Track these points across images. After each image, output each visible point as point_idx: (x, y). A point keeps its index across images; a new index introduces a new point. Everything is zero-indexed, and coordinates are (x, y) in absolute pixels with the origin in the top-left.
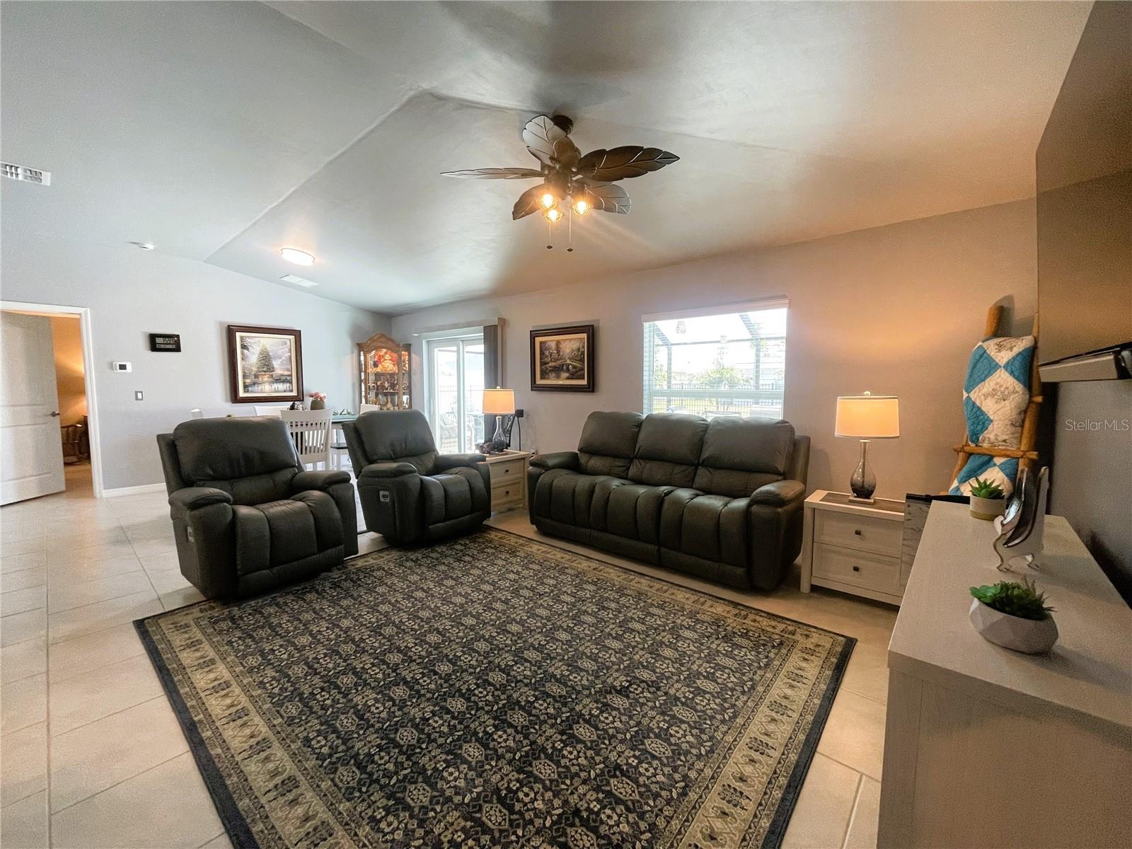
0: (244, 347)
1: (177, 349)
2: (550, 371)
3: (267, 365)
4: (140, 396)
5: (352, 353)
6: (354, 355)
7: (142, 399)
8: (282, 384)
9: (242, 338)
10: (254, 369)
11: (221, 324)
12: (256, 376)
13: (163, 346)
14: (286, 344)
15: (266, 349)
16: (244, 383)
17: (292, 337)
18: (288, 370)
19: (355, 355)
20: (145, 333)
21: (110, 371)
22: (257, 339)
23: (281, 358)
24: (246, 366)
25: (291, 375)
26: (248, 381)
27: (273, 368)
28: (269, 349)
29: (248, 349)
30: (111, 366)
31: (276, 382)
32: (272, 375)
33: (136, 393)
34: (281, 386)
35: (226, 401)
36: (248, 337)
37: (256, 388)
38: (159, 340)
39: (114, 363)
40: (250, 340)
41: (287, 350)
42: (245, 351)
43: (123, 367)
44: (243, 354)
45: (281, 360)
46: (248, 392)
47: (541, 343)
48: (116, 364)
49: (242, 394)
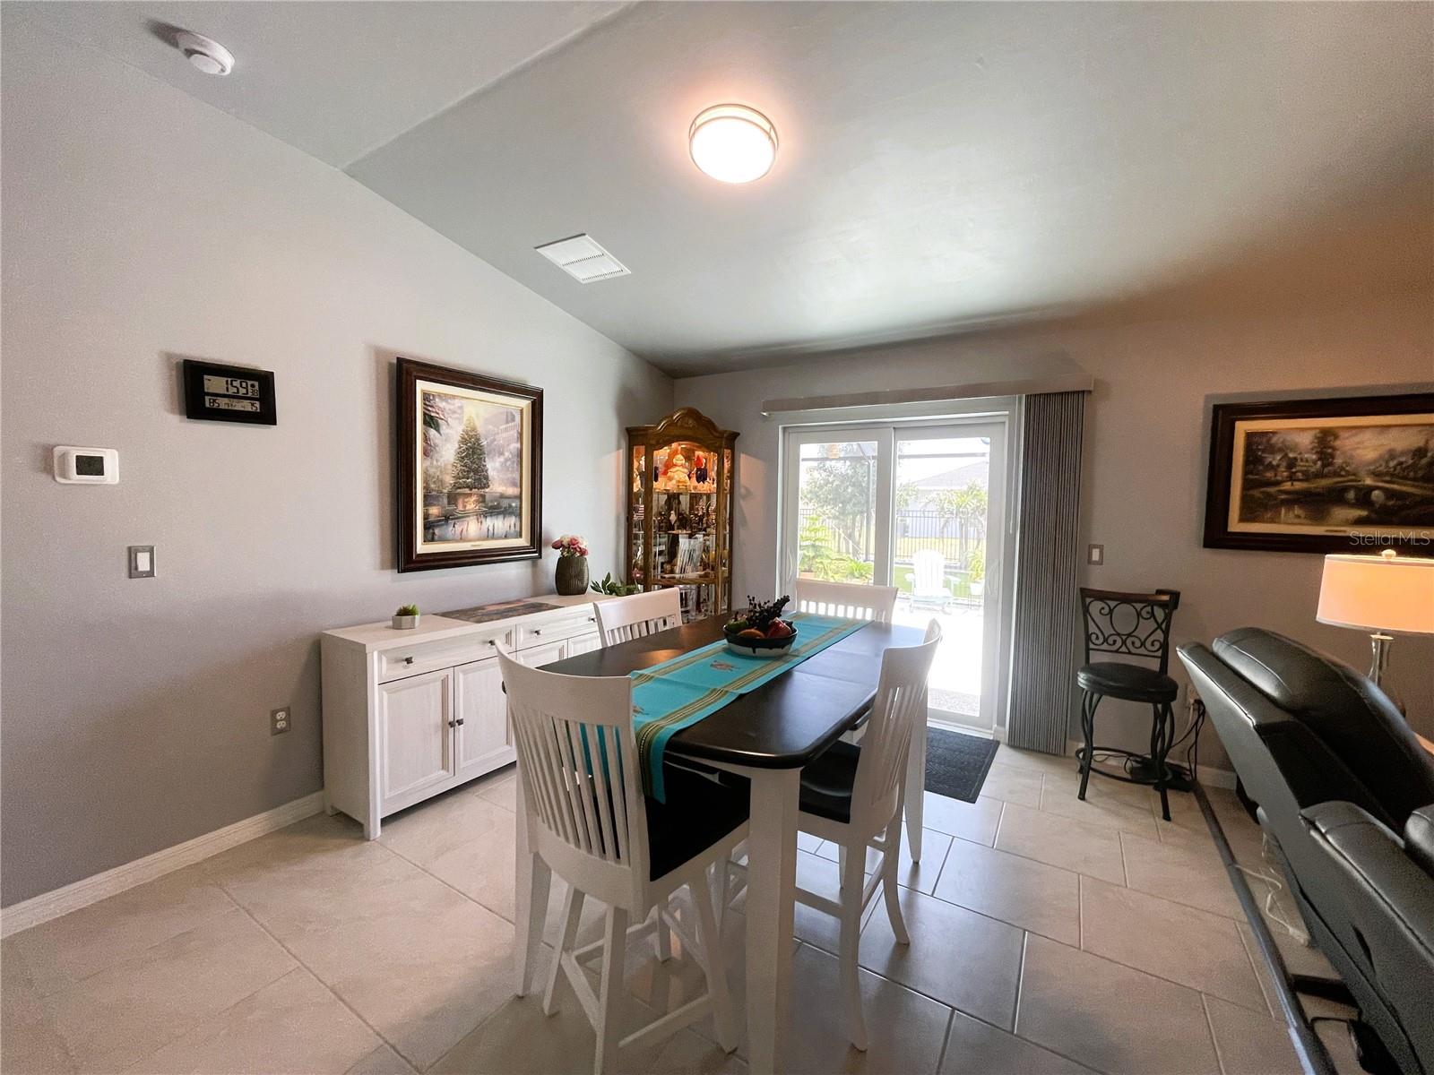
0: (430, 421)
1: (266, 415)
2: (1284, 502)
3: (476, 471)
4: (143, 562)
5: (619, 448)
6: (621, 451)
7: (150, 574)
8: (501, 517)
9: (426, 396)
10: (449, 480)
11: (379, 353)
12: (452, 498)
13: (223, 404)
14: (513, 420)
15: (474, 429)
16: (426, 516)
17: (525, 404)
18: (514, 484)
19: (622, 453)
20: (169, 356)
21: (44, 477)
22: (457, 403)
23: (501, 454)
24: (432, 471)
25: (520, 497)
26: (434, 511)
27: (487, 478)
28: (481, 430)
29: (437, 428)
30: (47, 461)
31: (492, 514)
32: (483, 496)
33: (132, 553)
34: (500, 524)
35: (383, 567)
36: (440, 395)
37: (450, 530)
38: (214, 384)
39: (58, 451)
40: (442, 404)
41: (515, 434)
42: (432, 432)
43: (91, 466)
44: (426, 439)
45: (502, 459)
46: (433, 540)
47: (1250, 436)
48: (64, 456)
49: (422, 547)
